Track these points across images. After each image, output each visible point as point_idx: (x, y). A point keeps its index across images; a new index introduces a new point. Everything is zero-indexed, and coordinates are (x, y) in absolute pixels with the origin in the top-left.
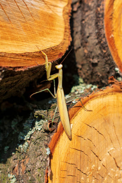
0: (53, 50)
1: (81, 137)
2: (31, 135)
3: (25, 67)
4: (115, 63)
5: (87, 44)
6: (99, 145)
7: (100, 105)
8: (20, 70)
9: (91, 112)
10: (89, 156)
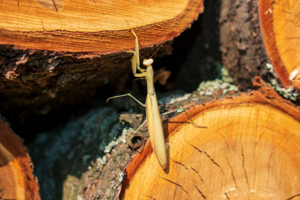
0: (158, 27)
1: (181, 164)
2: (113, 148)
3: (96, 53)
4: (267, 56)
5: (236, 18)
6: (211, 180)
7: (222, 121)
8: (85, 56)
9: (205, 129)
10: (190, 194)
